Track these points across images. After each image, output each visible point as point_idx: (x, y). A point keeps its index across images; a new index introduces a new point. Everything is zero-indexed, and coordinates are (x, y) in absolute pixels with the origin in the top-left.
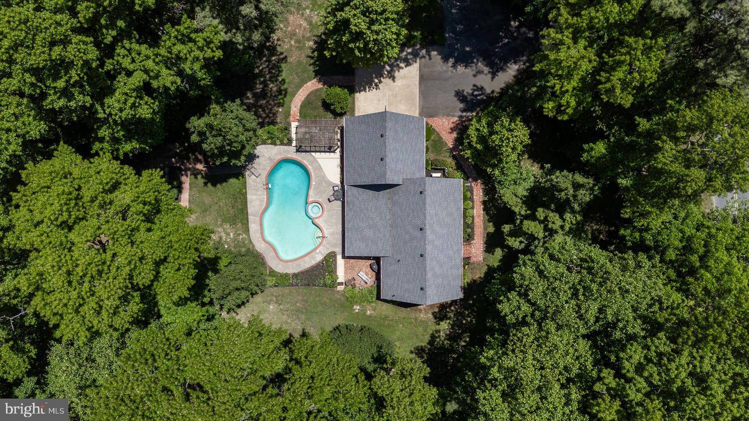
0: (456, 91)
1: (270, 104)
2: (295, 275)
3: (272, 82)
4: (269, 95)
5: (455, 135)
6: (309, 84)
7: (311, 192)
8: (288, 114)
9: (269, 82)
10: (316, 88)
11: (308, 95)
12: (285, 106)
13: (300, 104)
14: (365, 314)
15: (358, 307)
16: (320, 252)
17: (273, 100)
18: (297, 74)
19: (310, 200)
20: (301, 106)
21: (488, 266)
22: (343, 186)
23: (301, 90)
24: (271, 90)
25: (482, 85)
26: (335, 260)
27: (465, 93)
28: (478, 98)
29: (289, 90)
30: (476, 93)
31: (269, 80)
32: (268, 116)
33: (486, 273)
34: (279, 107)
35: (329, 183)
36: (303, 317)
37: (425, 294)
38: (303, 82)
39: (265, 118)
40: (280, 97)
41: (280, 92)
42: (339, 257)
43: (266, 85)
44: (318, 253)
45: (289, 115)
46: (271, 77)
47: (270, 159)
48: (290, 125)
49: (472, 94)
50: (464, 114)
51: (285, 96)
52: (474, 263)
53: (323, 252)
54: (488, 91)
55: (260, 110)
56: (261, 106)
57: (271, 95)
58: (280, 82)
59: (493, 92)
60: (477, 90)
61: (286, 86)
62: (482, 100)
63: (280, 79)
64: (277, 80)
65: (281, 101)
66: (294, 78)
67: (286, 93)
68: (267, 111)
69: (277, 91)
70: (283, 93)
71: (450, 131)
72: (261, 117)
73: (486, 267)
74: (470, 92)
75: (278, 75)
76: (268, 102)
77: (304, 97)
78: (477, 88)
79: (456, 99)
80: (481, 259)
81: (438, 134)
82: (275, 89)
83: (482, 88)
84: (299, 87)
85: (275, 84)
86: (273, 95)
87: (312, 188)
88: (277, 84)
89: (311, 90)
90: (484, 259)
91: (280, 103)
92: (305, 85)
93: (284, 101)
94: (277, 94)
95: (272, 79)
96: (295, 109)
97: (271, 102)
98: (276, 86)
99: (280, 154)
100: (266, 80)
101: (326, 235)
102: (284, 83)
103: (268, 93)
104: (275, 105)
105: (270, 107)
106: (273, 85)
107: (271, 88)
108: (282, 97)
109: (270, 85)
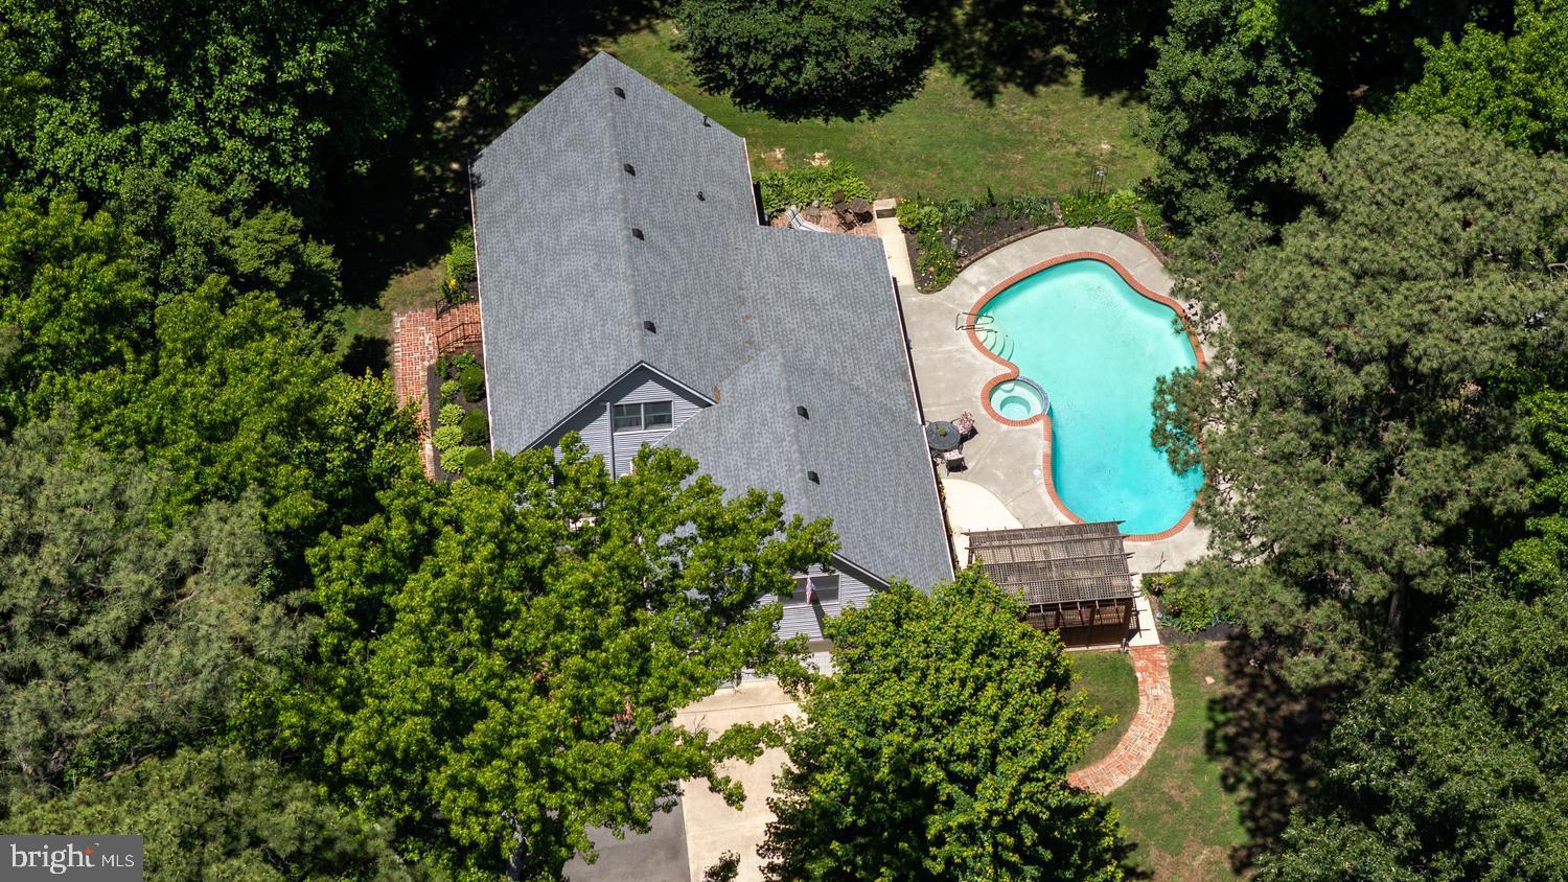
1: (1260, 703)
3: (1269, 776)
4: (1274, 735)
6: (1120, 780)
7: (1042, 447)
8: (1181, 673)
9: (1284, 776)
11: (1116, 742)
12: (1203, 704)
13: (1143, 710)
14: (790, 150)
15: (815, 163)
16: (975, 288)
17: (1252, 716)
19: (1040, 425)
20: (1135, 703)
21: (375, 306)
23: (1148, 755)
24: (1268, 750)
26: (916, 273)
29: (1197, 748)
31: (1283, 783)
33: (384, 286)
34: (1226, 698)
35: (983, 479)
38: (1144, 783)
40: (1231, 730)
41: (1235, 749)
42: (905, 278)
43: (1292, 765)
44: (980, 283)
45: (1173, 669)
46: (1281, 792)
48: (1164, 637)
51: (1210, 736)
52: (424, 305)
53: (965, 289)
57: (1264, 735)
58: (1240, 780)
61: (1217, 768)
63: (1243, 791)
64: (1255, 784)
65: (1221, 718)
66: (1182, 789)
67: (1210, 750)
68: (1268, 681)
69: (1246, 749)
70: (1220, 746)
73: (382, 302)
75: (1254, 802)
76: (1271, 710)
77: (1130, 734)
80: (398, 320)
82: (1256, 755)
84: (1159, 764)
85: (1257, 772)
86: (1257, 736)
87: (1040, 460)
88: (1250, 771)
89: (1108, 760)
90: (389, 320)
91: (1224, 710)
92: (1135, 773)
93: (1211, 719)
94: (1244, 740)
95: (1273, 787)
96: (1158, 691)
97: (1260, 711)
98: (1254, 766)
99: (1177, 547)
100: (1296, 781)
101: (964, 333)
102: (1224, 778)
103: (1279, 740)
104: (1241, 703)
105: (1260, 695)
106: (1264, 766)
107: (1270, 755)
108: (1220, 733)
109: (1278, 768)
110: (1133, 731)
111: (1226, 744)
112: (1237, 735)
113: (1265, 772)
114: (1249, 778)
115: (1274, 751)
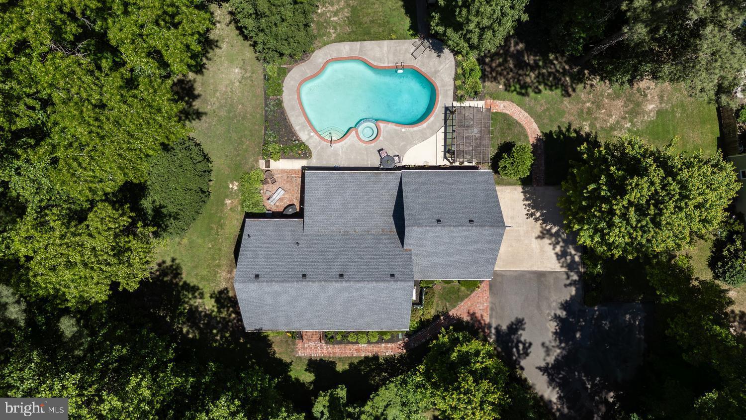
0: (523, 320)
1: (508, 73)
2: (279, 103)
3: (537, 77)
4: (521, 72)
5: (466, 318)
6: (535, 126)
7: (391, 126)
8: (495, 96)
9: (536, 72)
10: (529, 135)
11: (520, 124)
12: (506, 93)
13: (508, 112)
14: (227, 197)
15: (236, 188)
16: (311, 137)
17: (513, 78)
18: (548, 109)
19: (382, 125)
20: (505, 114)
21: (291, 364)
22: (400, 168)
23: (526, 114)
24: (527, 75)
25: (531, 355)
26: (299, 157)
27: (520, 332)
28: (515, 350)
29: (527, 99)
30: (521, 346)
31: (539, 73)
32: (492, 70)
33: (280, 360)
34: (505, 85)
35: (404, 150)
36: (223, 113)
37: (250, 281)
38: (537, 118)
39: (491, 67)
40: (518, 86)
41: (525, 86)
42: (304, 163)
43: (533, 69)
44: (309, 134)
45: (494, 99)
46: (543, 74)
47: (436, 72)
48: (480, 100)
49: (519, 341)
50: (493, 331)
51: (519, 93)
52: (294, 344)
53: (311, 141)
54: (523, 363)
55: (501, 60)
56: (505, 61)
57: (520, 75)
58: (537, 87)
59: (522, 369)
60: (524, 348)
61: (532, 94)
62: (513, 354)
63: (541, 87)
64: (539, 83)
65: (513, 88)
66: (542, 105)
67: (523, 95)
68: (499, 69)
69: (525, 83)
70: (523, 91)
71: (471, 312)
72: (492, 61)
73: (289, 361)
74: (522, 339)
75: (546, 84)
76: (511, 70)
77: (517, 119)
78: (527, 347)
79: (513, 320)
80: (300, 354)
81: (467, 296)
82: (528, 80)
83: (527, 354)
84: (531, 112)
85: (535, 81)
86: (521, 78)
87: (397, 128)
88: (534, 83)
89: (526, 128)
90: (300, 358)
91: (510, 86)
92: (532, 120)
93: (512, 92)
94: (522, 82)
95: (540, 77)
96: (502, 106)
97: (511, 74)
98: (532, 82)
99: (443, 86)
100: (539, 69)
101: (334, 145)
102: (536, 93)
103: (523, 70)
104: (507, 80)
105: (505, 73)
106: (533, 78)
107: (529, 75)
108: (518, 90)
109: (534, 73)
110: (516, 117)
111: (523, 90)
112: (520, 84)
113: (535, 78)
114: (537, 84)
115: (527, 73)
